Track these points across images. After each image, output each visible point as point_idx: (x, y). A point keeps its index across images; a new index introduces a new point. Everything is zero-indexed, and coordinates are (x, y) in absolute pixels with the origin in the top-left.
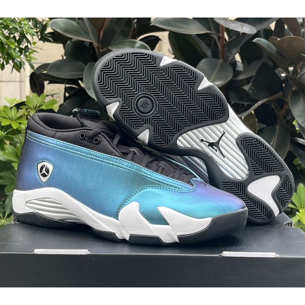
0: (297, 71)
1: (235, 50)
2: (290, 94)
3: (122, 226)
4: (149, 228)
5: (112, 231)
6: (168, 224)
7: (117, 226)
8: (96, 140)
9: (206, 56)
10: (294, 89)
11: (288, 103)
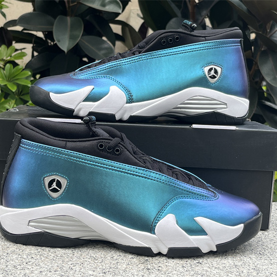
0: (267, 31)
1: (204, 12)
2: (259, 54)
3: (160, 240)
4: (188, 239)
5: (147, 246)
6: (206, 234)
7: (154, 241)
8: (118, 151)
9: (176, 16)
10: (263, 49)
11: (256, 63)
